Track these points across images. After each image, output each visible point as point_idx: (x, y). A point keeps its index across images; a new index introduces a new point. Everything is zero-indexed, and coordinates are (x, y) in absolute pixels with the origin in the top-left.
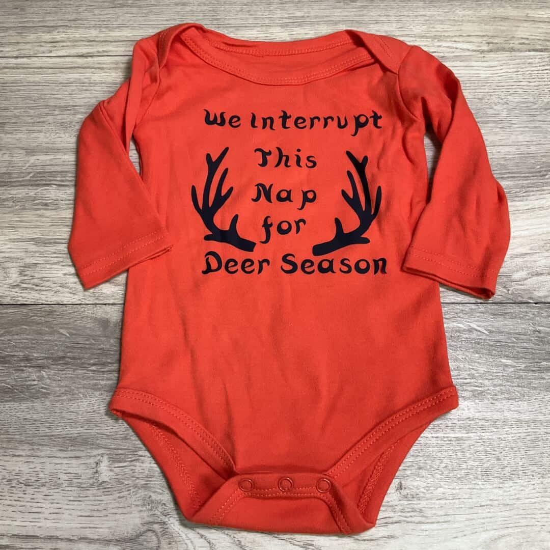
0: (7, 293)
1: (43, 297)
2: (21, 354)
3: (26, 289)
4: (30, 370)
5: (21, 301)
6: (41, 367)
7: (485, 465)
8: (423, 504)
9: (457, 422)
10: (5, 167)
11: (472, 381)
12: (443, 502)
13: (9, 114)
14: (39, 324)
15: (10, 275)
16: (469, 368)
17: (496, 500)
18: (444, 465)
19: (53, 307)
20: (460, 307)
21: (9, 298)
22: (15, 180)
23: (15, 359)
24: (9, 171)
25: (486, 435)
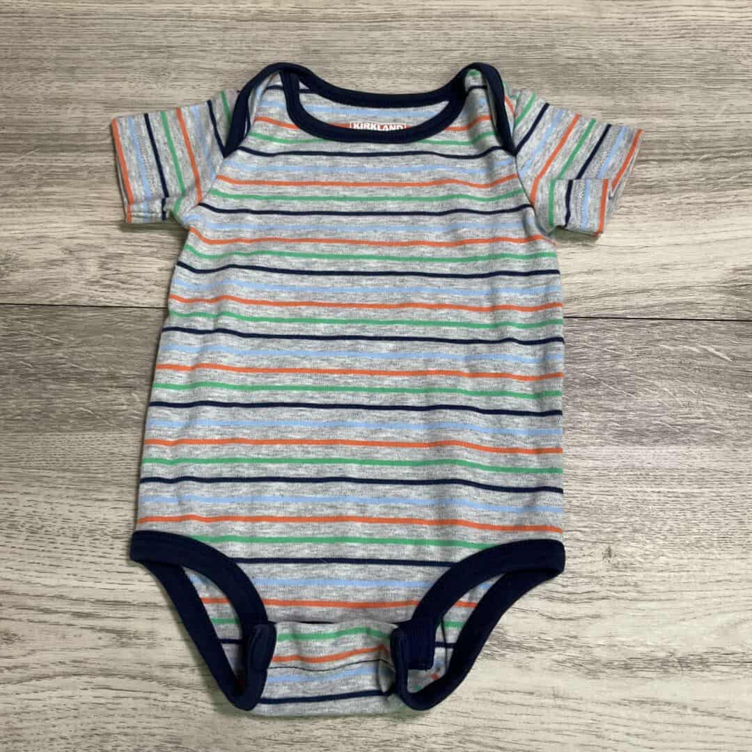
0: (83, 290)
1: (133, 298)
2: (104, 370)
3: (110, 286)
4: (117, 391)
5: (103, 302)
6: (131, 388)
7: (723, 530)
8: (640, 576)
9: (686, 474)
10: (78, 126)
11: (707, 421)
12: (666, 574)
13: (82, 55)
14: (128, 332)
15: (88, 268)
16: (704, 405)
17: (737, 574)
18: (667, 527)
19: (146, 311)
20: (693, 325)
21: (87, 298)
22: (90, 143)
23: (97, 376)
24: (82, 132)
25: (725, 491)
